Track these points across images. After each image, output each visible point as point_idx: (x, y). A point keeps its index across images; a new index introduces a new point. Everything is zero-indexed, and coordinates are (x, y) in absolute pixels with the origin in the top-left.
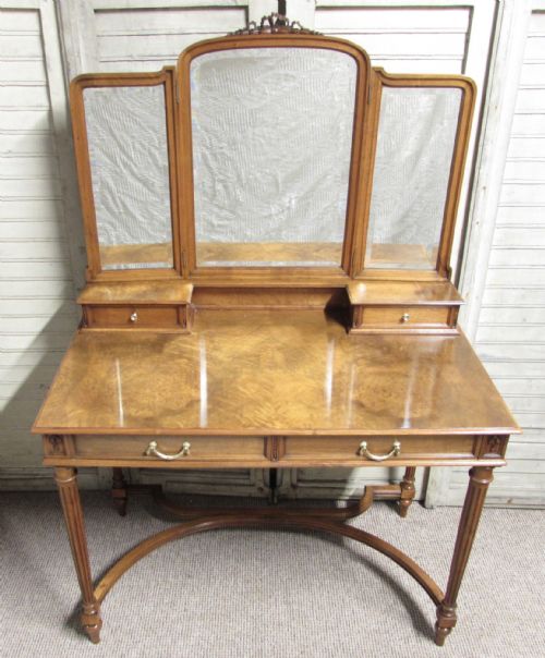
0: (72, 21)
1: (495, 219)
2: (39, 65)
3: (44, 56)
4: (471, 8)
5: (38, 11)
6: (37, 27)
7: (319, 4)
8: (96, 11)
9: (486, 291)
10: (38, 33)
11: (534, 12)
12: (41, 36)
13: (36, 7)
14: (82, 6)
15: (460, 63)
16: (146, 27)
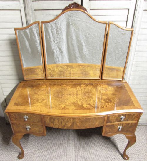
0: (29, 13)
1: (133, 60)
2: (21, 23)
3: (22, 21)
4: (129, 9)
5: (20, 10)
6: (20, 14)
7: (91, 8)
8: (35, 10)
9: (131, 77)
10: (20, 16)
11: (144, 10)
12: (21, 16)
13: (20, 9)
14: (31, 9)
15: (126, 22)
16: (48, 14)
